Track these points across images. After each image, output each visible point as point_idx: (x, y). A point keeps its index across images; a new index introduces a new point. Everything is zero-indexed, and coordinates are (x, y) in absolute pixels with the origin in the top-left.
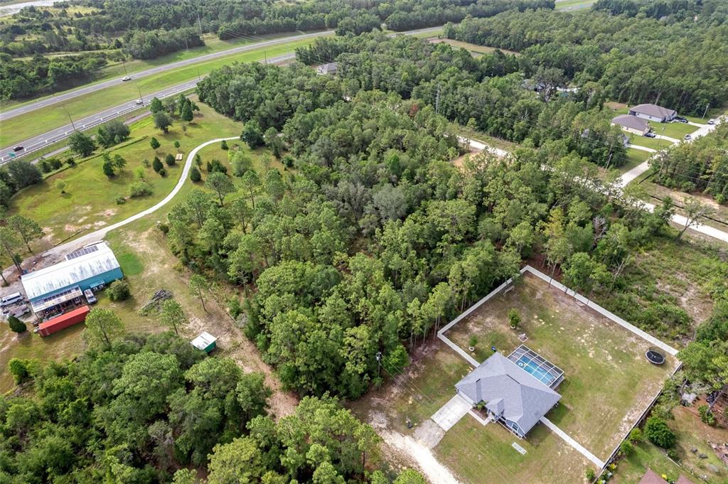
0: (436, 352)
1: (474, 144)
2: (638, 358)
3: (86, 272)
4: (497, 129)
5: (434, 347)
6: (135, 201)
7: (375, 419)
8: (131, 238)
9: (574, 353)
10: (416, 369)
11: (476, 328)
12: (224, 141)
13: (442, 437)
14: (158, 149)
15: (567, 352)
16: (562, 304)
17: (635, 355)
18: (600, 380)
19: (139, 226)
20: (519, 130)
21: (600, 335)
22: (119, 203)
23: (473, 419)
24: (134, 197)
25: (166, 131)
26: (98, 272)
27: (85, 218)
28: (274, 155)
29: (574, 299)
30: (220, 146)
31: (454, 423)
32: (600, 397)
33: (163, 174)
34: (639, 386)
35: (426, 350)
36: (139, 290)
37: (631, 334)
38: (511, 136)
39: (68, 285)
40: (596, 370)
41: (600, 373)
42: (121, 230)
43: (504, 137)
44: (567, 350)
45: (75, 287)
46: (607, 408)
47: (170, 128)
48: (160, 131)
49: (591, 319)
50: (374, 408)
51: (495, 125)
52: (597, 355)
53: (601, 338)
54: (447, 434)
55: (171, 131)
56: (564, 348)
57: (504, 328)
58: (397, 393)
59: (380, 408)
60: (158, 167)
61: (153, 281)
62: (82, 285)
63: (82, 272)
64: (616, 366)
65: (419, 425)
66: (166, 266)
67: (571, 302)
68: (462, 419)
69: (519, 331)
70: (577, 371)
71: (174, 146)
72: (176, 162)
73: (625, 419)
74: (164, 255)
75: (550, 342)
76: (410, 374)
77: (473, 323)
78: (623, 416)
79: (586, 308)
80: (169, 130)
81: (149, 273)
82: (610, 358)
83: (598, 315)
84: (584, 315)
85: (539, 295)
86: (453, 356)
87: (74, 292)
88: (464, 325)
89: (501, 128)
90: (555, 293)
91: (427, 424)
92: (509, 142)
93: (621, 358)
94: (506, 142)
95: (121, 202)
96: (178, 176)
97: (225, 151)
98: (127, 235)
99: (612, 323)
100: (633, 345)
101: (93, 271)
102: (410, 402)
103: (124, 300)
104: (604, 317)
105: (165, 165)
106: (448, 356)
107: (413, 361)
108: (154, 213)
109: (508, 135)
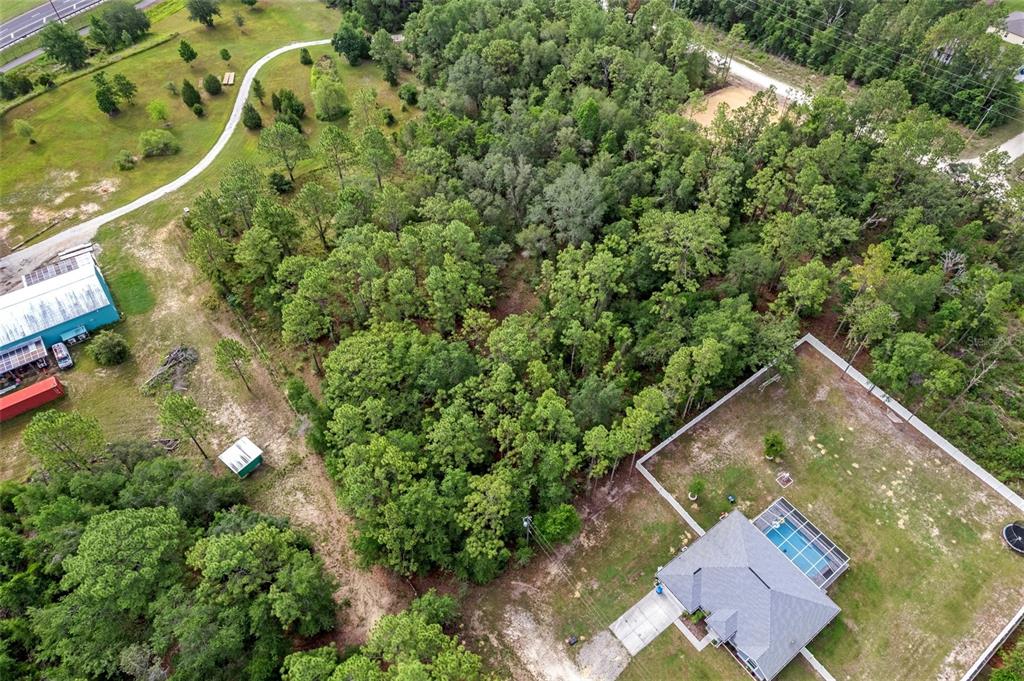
0: (631, 497)
1: (737, 69)
2: (988, 536)
3: (52, 313)
4: (780, 40)
5: (628, 488)
6: (151, 166)
7: (515, 624)
8: (139, 240)
9: (870, 516)
10: (594, 530)
11: (704, 454)
12: (305, 51)
13: (625, 665)
14: (193, 62)
15: (859, 513)
16: (862, 414)
17: (982, 529)
18: (912, 575)
19: (154, 215)
20: (821, 45)
21: (924, 483)
22: (123, 168)
23: (682, 637)
24: (149, 156)
25: (210, 24)
26: (72, 314)
27: (67, 195)
28: (387, 80)
29: (884, 407)
30: (298, 57)
31: (649, 640)
32: (909, 611)
33: (200, 113)
34: (984, 592)
35: (613, 493)
36: (144, 345)
37: (979, 485)
38: (805, 55)
39: (21, 337)
40: (908, 557)
41: (915, 561)
42: (124, 223)
43: (791, 55)
44: (860, 509)
45: (36, 339)
46: (919, 633)
47: (215, 19)
48: (198, 24)
49: (910, 448)
50: (515, 601)
51: (778, 33)
52: (914, 524)
53: (924, 490)
54: (633, 661)
55: (219, 25)
56: (854, 506)
57: (753, 456)
58: (557, 575)
59: (525, 603)
60: (192, 98)
61: (169, 329)
62: (49, 338)
63: (44, 313)
64: (944, 550)
65: (589, 641)
66: (192, 299)
67: (877, 412)
68: (663, 634)
69: (779, 464)
70: (872, 555)
71: (221, 56)
72: (223, 87)
73: (950, 659)
74: (191, 276)
75: (831, 491)
76: (582, 539)
77: (699, 444)
78: (946, 653)
79: (904, 427)
80: (214, 22)
81: (163, 313)
82: (935, 532)
83: (924, 443)
84: (898, 441)
85: (822, 394)
86: (659, 507)
87: (33, 348)
88: (685, 447)
89: (787, 40)
90: (851, 393)
91: (601, 638)
92: (799, 67)
93: (955, 534)
94: (793, 66)
95: (127, 166)
96: (225, 117)
97: (306, 68)
98: (132, 233)
99: (947, 460)
100: (983, 509)
101: (63, 312)
102: (577, 595)
103: (119, 363)
104: (933, 446)
105: (204, 95)
106: (651, 509)
107: (589, 513)
108: (180, 189)
109: (800, 52)
